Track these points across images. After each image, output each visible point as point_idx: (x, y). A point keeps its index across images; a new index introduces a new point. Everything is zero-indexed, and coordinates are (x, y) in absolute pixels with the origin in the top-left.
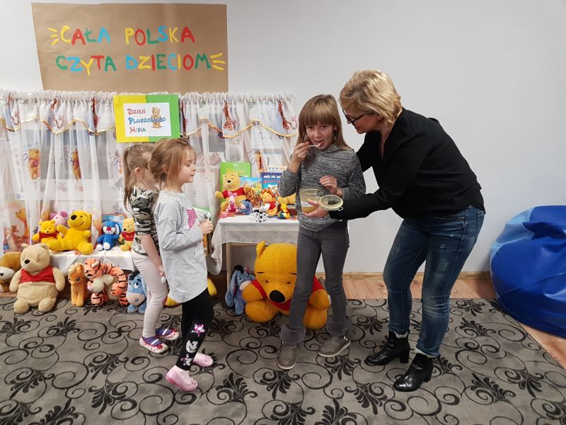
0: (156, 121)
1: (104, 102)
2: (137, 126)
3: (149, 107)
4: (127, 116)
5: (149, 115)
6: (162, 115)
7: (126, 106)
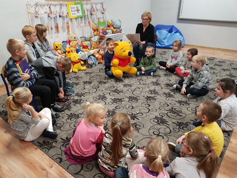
0: (78, 10)
1: (64, 5)
2: (74, 13)
3: (75, 6)
4: (71, 10)
5: (76, 9)
6: (79, 9)
7: (70, 6)
